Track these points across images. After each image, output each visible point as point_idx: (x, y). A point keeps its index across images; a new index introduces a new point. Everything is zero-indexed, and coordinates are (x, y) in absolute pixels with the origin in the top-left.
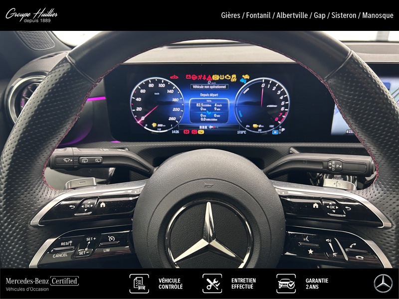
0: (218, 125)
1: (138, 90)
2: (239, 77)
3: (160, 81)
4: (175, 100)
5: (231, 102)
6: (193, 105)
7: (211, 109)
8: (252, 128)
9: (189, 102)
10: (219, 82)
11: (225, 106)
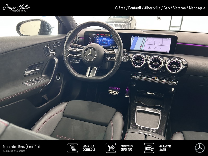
0: (106, 46)
1: (91, 37)
2: (111, 35)
3: (95, 35)
4: (98, 39)
5: (109, 40)
6: (101, 41)
7: (105, 42)
8: (113, 47)
9: (100, 40)
10: (107, 36)
11: (108, 41)
